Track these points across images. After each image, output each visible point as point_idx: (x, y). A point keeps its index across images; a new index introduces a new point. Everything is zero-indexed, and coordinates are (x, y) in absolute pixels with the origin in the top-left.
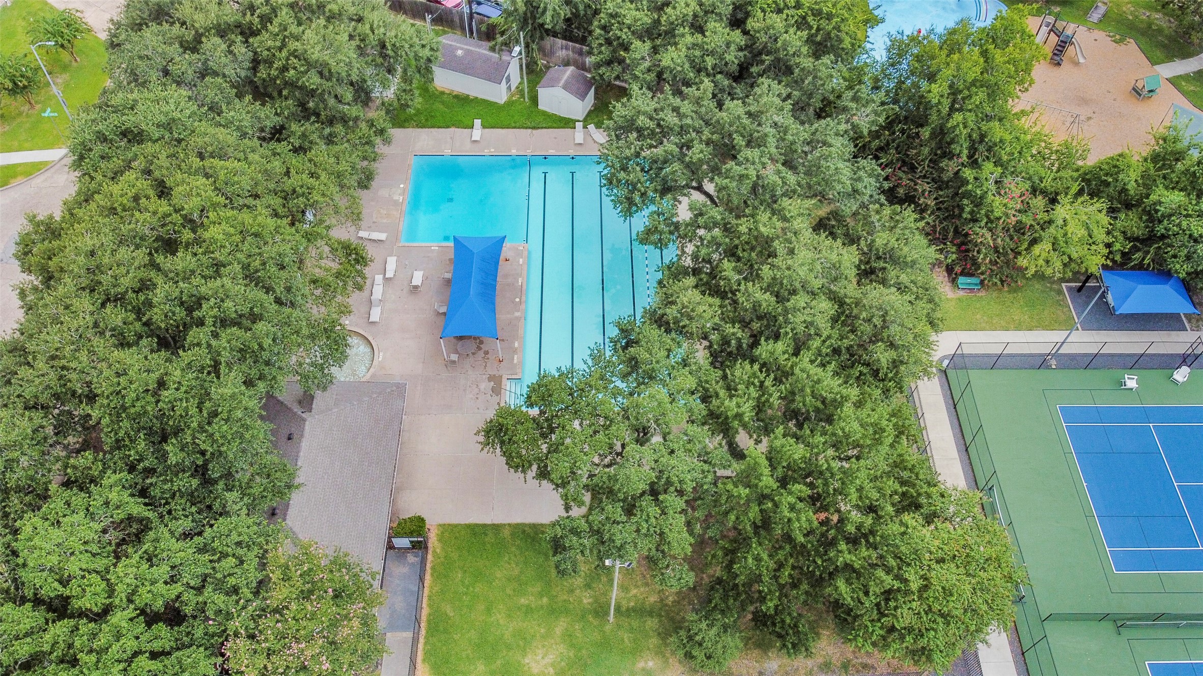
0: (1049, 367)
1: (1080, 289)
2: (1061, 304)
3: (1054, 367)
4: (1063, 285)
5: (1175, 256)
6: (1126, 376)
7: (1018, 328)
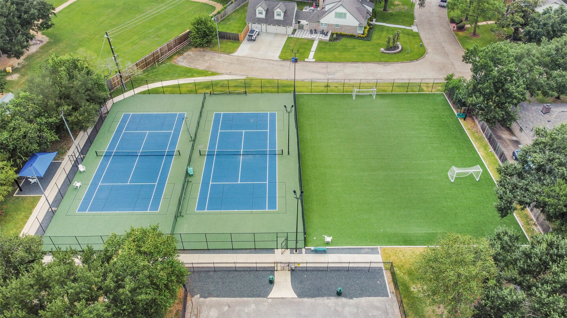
0: (55, 211)
1: (21, 190)
2: (24, 199)
3: (56, 209)
4: (14, 195)
5: (27, 148)
6: (74, 184)
7: (27, 218)
